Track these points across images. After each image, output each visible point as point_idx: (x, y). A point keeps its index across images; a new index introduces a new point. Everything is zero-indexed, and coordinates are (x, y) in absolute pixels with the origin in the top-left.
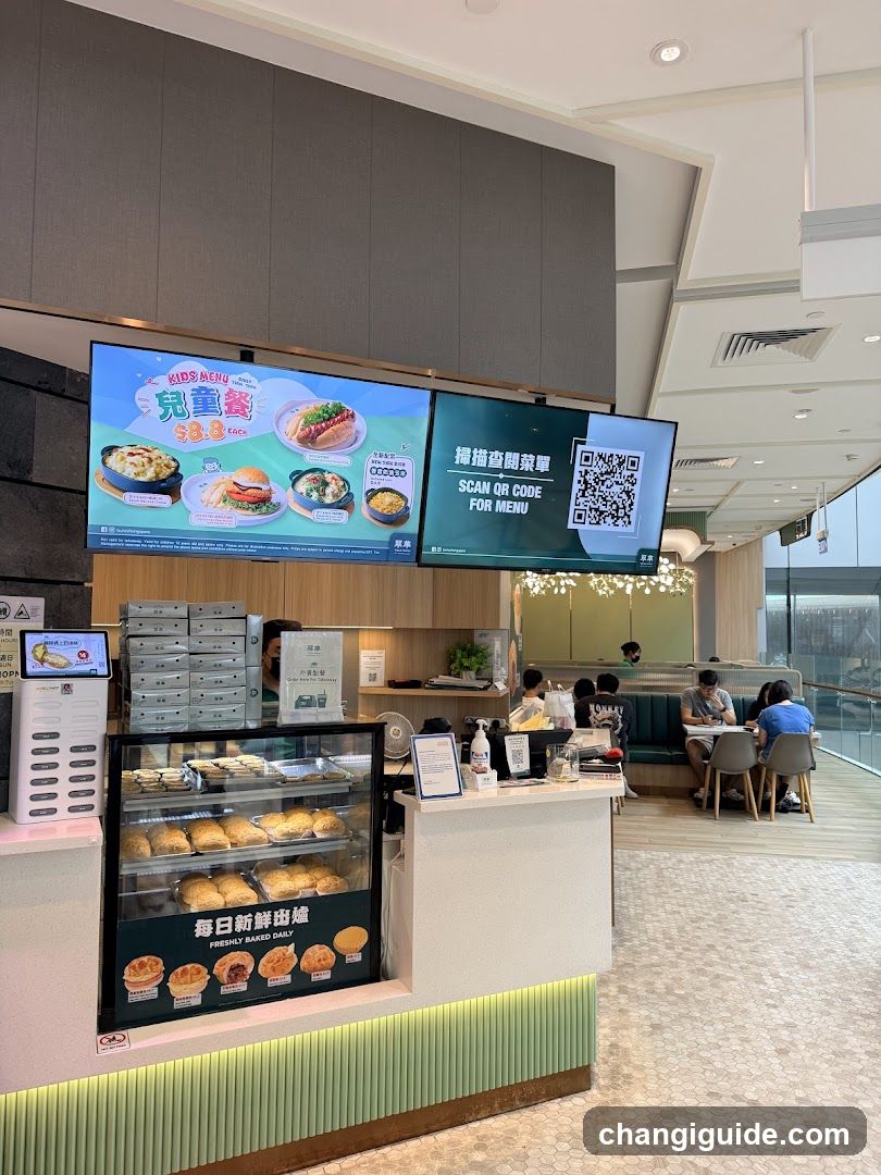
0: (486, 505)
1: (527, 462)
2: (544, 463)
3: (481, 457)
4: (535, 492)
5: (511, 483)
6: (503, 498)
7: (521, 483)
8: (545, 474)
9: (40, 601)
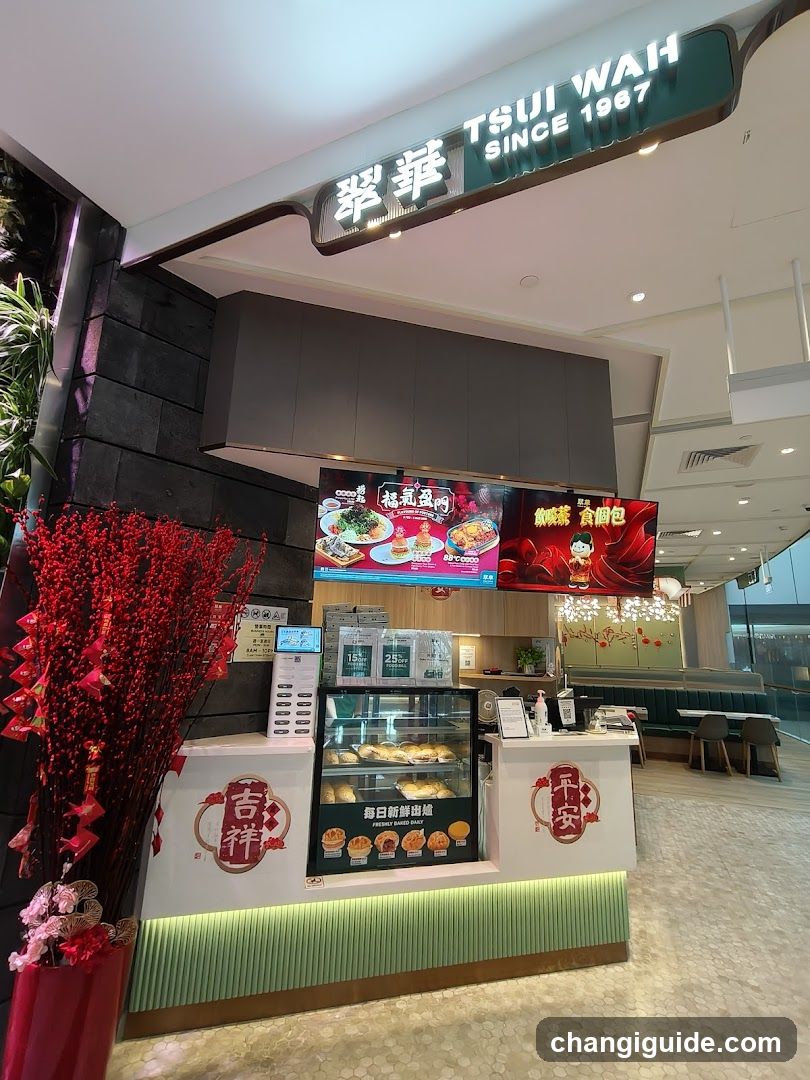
9: (286, 610)
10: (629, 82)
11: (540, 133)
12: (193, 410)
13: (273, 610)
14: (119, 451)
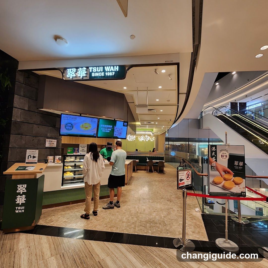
0: (105, 131)
1: (109, 126)
2: (111, 126)
3: (104, 126)
4: (110, 130)
5: (107, 129)
6: (106, 130)
7: (109, 129)
8: (112, 128)
9: (56, 140)
10: (112, 71)
11: (100, 74)
12: (35, 100)
13: (53, 140)
14: (20, 110)
